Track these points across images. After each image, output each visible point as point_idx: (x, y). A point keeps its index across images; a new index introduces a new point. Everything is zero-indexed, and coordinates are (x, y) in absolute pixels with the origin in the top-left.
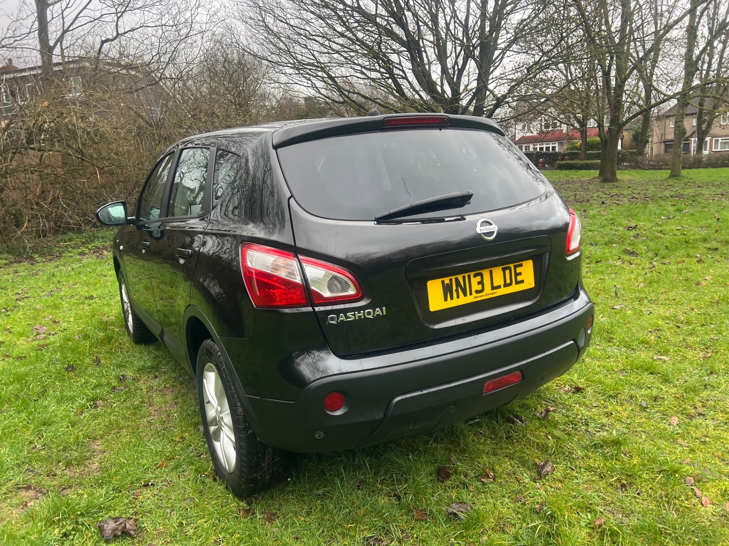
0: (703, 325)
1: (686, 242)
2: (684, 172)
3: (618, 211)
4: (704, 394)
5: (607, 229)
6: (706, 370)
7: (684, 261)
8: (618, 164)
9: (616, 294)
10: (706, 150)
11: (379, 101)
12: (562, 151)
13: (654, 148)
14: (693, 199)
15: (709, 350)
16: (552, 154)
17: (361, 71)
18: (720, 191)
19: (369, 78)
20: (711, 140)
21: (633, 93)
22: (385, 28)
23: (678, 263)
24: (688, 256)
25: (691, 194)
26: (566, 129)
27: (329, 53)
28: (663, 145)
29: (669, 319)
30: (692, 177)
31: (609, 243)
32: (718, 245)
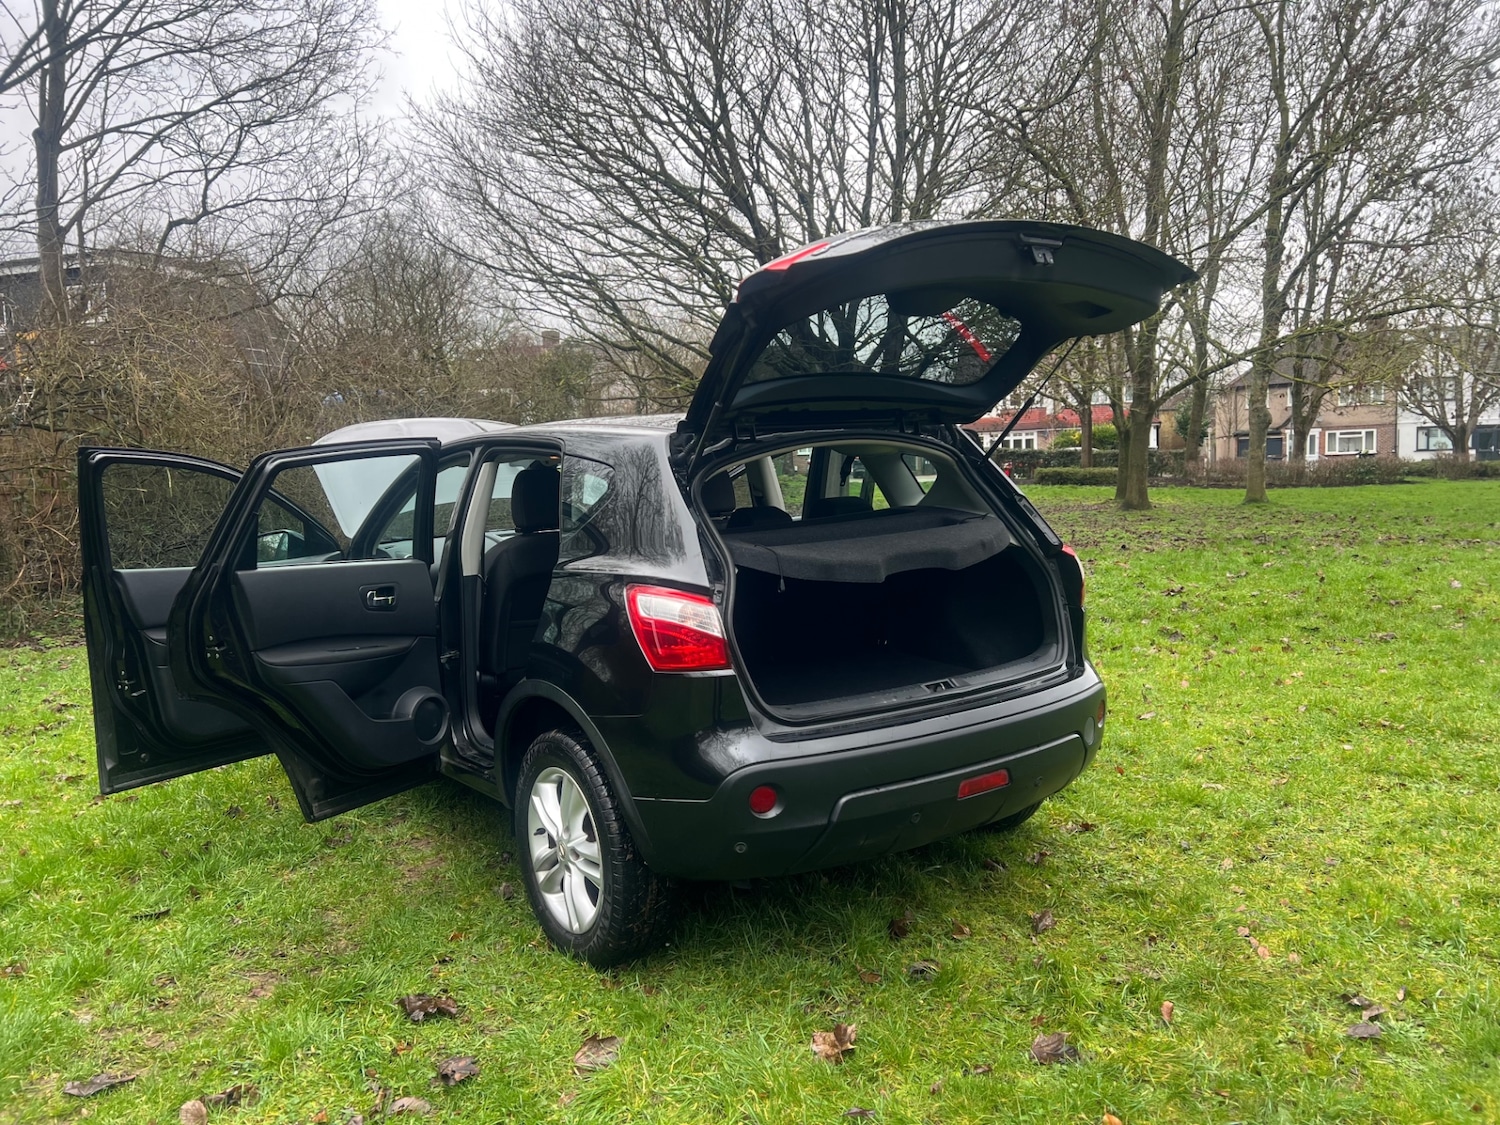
0: (1279, 741)
1: (1266, 617)
2: (1271, 494)
3: (1150, 561)
4: (1272, 832)
5: (1132, 592)
6: (1279, 801)
7: (1260, 649)
8: (1150, 475)
9: (1145, 697)
10: (1312, 451)
11: (696, 346)
12: (1045, 448)
13: (1217, 448)
14: (1284, 543)
15: (1286, 775)
16: (1025, 454)
17: (665, 290)
18: (1332, 529)
19: (680, 303)
20: (1322, 435)
21: (1175, 344)
22: (712, 214)
23: (1252, 651)
24: (1269, 640)
25: (1281, 534)
26: (1051, 407)
27: (603, 255)
28: (1233, 441)
29: (1227, 733)
30: (1286, 503)
31: (1137, 616)
32: (1321, 624)
